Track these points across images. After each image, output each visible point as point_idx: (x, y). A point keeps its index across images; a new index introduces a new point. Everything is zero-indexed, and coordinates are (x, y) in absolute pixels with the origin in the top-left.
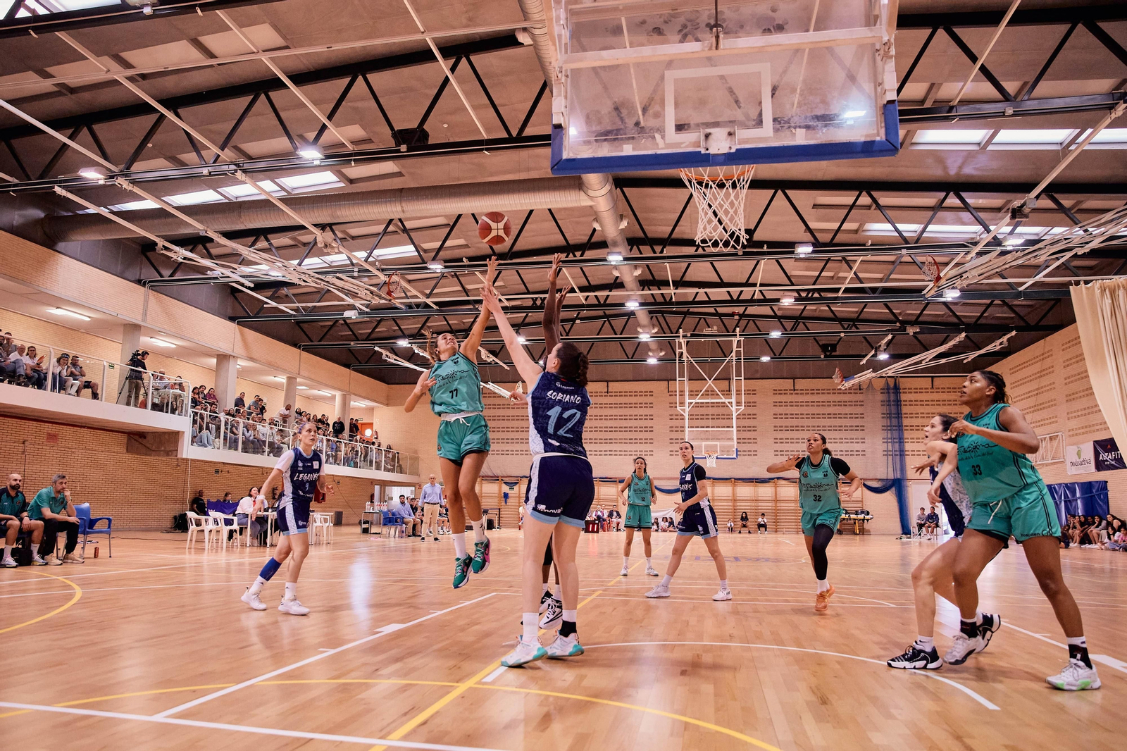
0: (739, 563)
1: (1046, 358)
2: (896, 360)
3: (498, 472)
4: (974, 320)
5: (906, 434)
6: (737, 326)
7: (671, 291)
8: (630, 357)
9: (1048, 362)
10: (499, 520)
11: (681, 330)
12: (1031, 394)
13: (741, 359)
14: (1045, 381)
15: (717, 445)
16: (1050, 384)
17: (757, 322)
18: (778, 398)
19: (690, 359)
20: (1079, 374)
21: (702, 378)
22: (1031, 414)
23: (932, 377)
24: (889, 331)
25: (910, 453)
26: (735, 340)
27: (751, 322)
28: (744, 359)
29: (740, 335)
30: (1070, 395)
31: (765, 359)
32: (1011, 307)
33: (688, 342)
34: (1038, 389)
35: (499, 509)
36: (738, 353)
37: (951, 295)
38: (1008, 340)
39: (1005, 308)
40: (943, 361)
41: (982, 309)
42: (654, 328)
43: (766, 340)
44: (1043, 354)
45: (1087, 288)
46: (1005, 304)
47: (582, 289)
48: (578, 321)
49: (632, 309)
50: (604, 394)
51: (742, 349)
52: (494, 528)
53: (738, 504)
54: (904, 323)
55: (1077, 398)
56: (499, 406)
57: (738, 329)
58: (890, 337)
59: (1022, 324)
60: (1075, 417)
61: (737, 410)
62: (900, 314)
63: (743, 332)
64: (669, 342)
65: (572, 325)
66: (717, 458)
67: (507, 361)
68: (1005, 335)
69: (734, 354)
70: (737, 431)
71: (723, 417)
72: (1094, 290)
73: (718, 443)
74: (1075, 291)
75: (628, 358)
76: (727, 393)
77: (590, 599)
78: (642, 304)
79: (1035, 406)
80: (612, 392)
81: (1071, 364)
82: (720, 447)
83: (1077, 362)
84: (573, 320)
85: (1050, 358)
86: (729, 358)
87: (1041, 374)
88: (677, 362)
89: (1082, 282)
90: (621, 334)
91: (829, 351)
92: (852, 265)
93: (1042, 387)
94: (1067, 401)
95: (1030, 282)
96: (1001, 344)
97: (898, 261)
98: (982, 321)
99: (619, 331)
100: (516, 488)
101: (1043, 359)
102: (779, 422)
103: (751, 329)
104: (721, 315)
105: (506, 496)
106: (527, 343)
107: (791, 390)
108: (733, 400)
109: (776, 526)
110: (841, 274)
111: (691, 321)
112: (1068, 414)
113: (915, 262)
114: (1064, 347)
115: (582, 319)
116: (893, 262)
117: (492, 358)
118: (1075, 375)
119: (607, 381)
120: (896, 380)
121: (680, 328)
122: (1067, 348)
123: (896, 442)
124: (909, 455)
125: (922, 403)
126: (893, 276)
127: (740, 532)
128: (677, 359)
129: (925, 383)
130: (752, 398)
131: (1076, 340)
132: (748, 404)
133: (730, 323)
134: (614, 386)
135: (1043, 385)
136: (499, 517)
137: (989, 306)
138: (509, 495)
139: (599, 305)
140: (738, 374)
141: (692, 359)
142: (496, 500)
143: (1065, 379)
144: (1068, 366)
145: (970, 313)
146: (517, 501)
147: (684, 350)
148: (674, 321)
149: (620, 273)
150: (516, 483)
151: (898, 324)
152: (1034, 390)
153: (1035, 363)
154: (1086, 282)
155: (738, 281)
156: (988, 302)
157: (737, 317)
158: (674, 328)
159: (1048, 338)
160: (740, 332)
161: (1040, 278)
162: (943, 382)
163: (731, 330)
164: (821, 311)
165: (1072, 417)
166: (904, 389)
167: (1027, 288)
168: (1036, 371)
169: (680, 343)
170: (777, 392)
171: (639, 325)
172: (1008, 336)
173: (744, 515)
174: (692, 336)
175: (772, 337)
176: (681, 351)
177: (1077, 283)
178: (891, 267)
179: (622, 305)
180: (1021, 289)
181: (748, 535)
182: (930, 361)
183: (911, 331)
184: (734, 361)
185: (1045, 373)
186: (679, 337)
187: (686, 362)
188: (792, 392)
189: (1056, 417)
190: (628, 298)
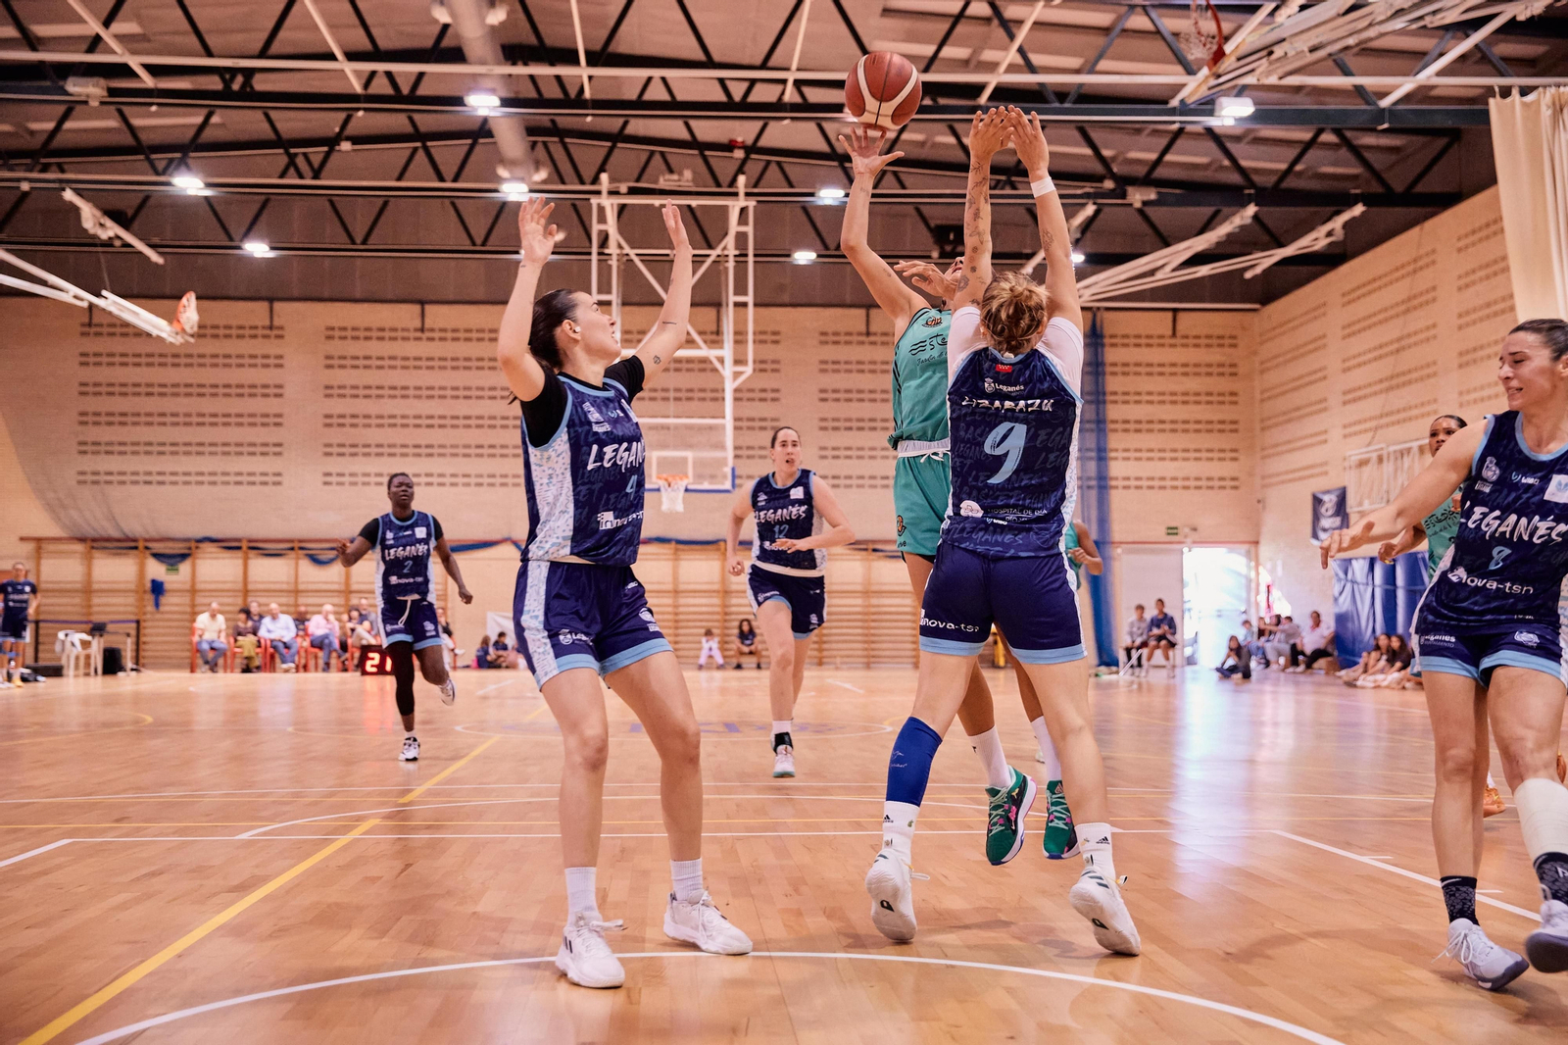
0: (736, 737)
1: (1421, 268)
2: (1098, 267)
3: (134, 528)
4: (1273, 179)
5: (1115, 441)
6: (740, 171)
7: (580, 73)
8: (479, 241)
9: (1424, 279)
10: (137, 650)
11: (604, 177)
12: (1386, 350)
13: (746, 255)
14: (1418, 320)
15: (684, 460)
16: (1428, 328)
17: (787, 168)
18: (831, 352)
19: (627, 250)
20: (1488, 305)
21: (654, 299)
22: (1383, 396)
23: (1175, 311)
24: (1087, 196)
25: (1120, 483)
26: (735, 206)
27: (773, 167)
28: (755, 255)
29: (747, 194)
30: (1467, 352)
31: (804, 257)
32: (1356, 151)
33: (622, 208)
34: (1399, 340)
35: (138, 622)
36: (741, 238)
37: (1233, 112)
38: (1345, 226)
39: (1344, 152)
40: (1204, 271)
41: (1293, 153)
42: (537, 169)
43: (805, 210)
44: (1415, 261)
45: (1525, 105)
46: (1346, 142)
47: (352, 56)
48: (346, 146)
49: (482, 112)
50: (412, 335)
51: (749, 229)
52: (122, 669)
53: (734, 601)
54: (1124, 182)
55: (1482, 359)
56: (138, 360)
57: (742, 179)
58: (1090, 210)
59: (1377, 188)
60: (1475, 401)
61: (737, 375)
62: (1114, 158)
63: (755, 186)
64: (574, 206)
65: (328, 155)
66: (687, 490)
67: (156, 240)
68: (1338, 213)
69: (730, 241)
70: (736, 428)
71: (702, 395)
72: (1538, 111)
73: (689, 455)
74: (1499, 110)
75: (474, 244)
76: (714, 337)
77: (343, 840)
78: (506, 102)
79: (1392, 377)
80: (432, 330)
81: (1474, 283)
82: (694, 463)
83: (1488, 277)
84: (332, 142)
85: (1431, 269)
86: (718, 251)
87: (1410, 305)
88: (594, 257)
89: (1515, 92)
90: (455, 180)
91: (949, 242)
92: (1014, 30)
93: (1409, 335)
94: (1461, 366)
95: (1406, 85)
96: (1329, 234)
97: (1117, 30)
98: (1290, 183)
99: (449, 171)
100: (185, 568)
101: (1415, 271)
102: (832, 410)
103: (774, 182)
104: (701, 147)
105: (157, 588)
106: (208, 193)
107: (860, 334)
108: (727, 351)
109: (820, 650)
110: (988, 55)
111: (628, 157)
112: (1461, 393)
113: (1158, 32)
114: (1461, 244)
115: (356, 140)
116: (1105, 31)
117: (111, 230)
118: (1481, 308)
119: (422, 303)
120: (1095, 316)
121: (602, 169)
122: (1467, 247)
123: (1091, 459)
124: (1116, 487)
125: (1150, 369)
126: (1103, 65)
127: (739, 667)
128: (595, 250)
129: (1160, 323)
130: (770, 352)
131: (1494, 226)
132: (762, 368)
133: (724, 165)
134: (438, 315)
135: (1411, 328)
136: (138, 643)
137: (1308, 146)
138: (167, 586)
139: (398, 97)
140: (740, 289)
141: (632, 253)
142: (131, 599)
143: (1460, 316)
144: (1467, 286)
145: (1266, 163)
146: (186, 600)
147: (611, 226)
148: (589, 154)
149: (452, 14)
150: (184, 557)
151: (1109, 184)
152: (1392, 342)
153: (1397, 280)
154: (1525, 91)
155: (746, 61)
156: (1307, 136)
157: (739, 154)
158: (588, 173)
159: (1429, 224)
160: (746, 186)
161: (1427, 75)
162: (1197, 321)
163: (725, 179)
164: (935, 145)
165: (1468, 403)
166: (1112, 337)
167: (1397, 103)
168: (1399, 298)
169: (601, 209)
170: (826, 338)
171: (503, 161)
172: (1346, 216)
173: (746, 628)
174: (632, 191)
175: (821, 203)
176: (602, 227)
177: (1506, 92)
178: (1100, 40)
179: (458, 101)
180: (1385, 103)
181: (755, 673)
182: (1174, 270)
183: (1137, 197)
184: (731, 259)
185: (1415, 302)
186: (598, 193)
187: (615, 257)
188: (863, 338)
189: (1435, 401)
190: (474, 82)
